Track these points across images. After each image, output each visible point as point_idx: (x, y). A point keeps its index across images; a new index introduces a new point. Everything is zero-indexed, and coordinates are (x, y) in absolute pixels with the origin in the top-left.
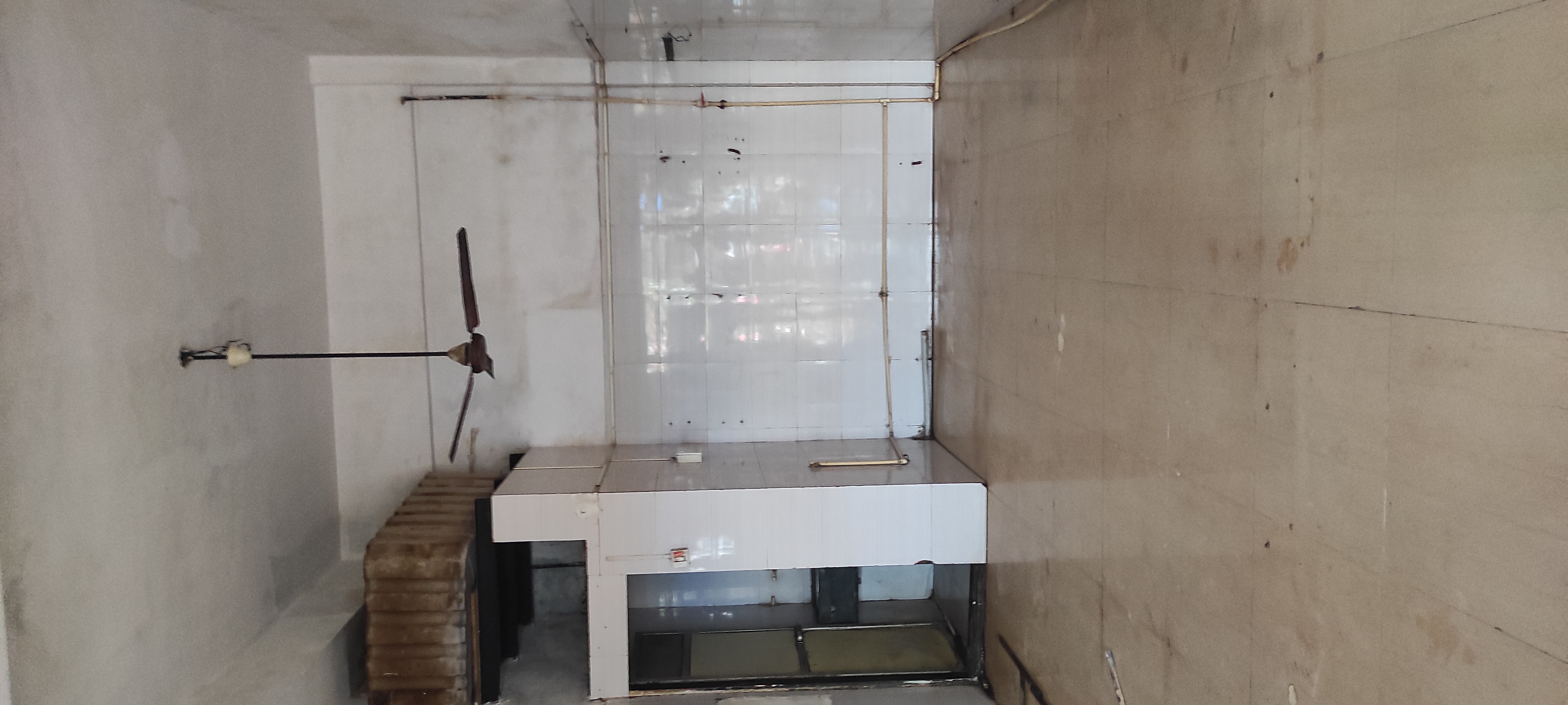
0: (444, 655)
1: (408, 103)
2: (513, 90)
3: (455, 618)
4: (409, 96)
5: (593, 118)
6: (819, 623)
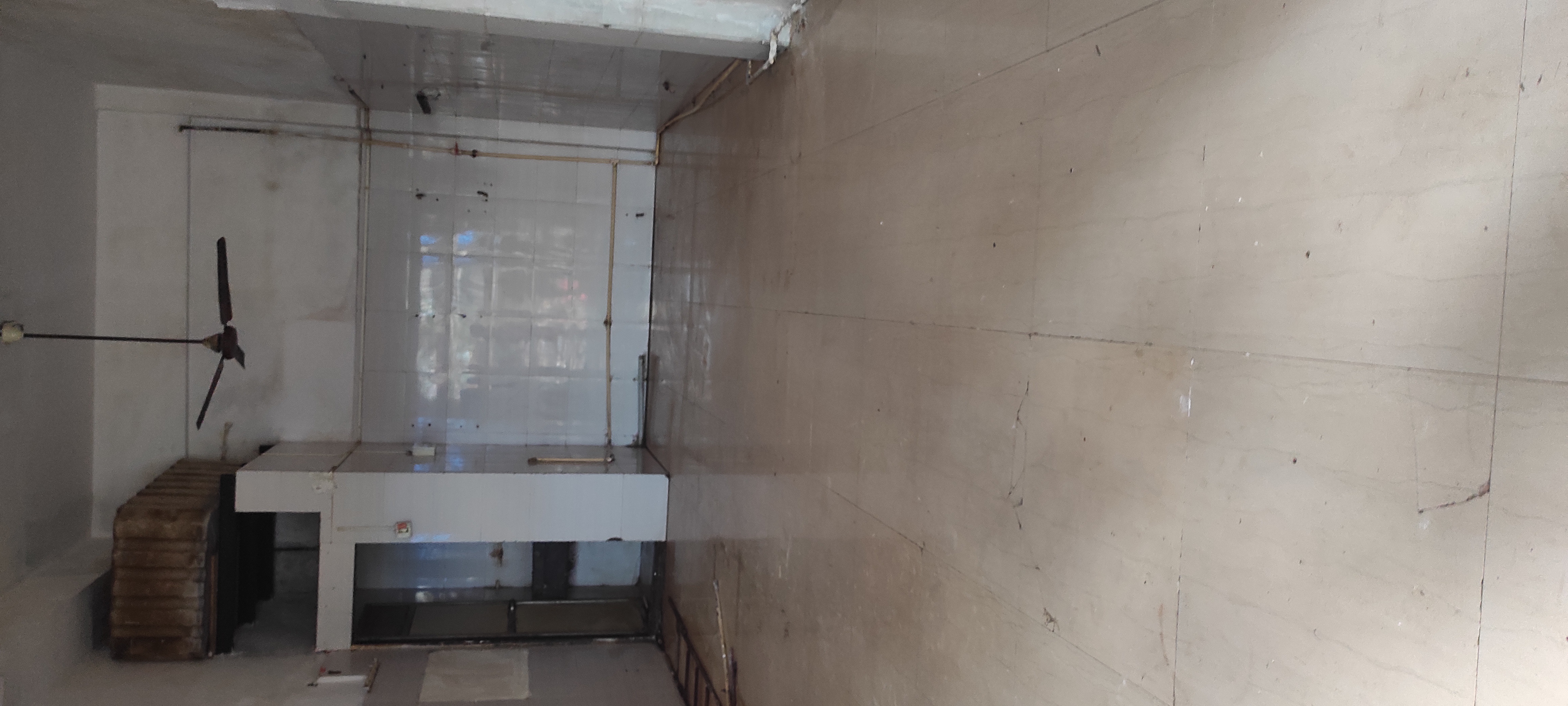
0: (182, 608)
1: (185, 131)
2: (284, 127)
3: (196, 575)
4: (187, 124)
5: (357, 156)
6: (533, 600)
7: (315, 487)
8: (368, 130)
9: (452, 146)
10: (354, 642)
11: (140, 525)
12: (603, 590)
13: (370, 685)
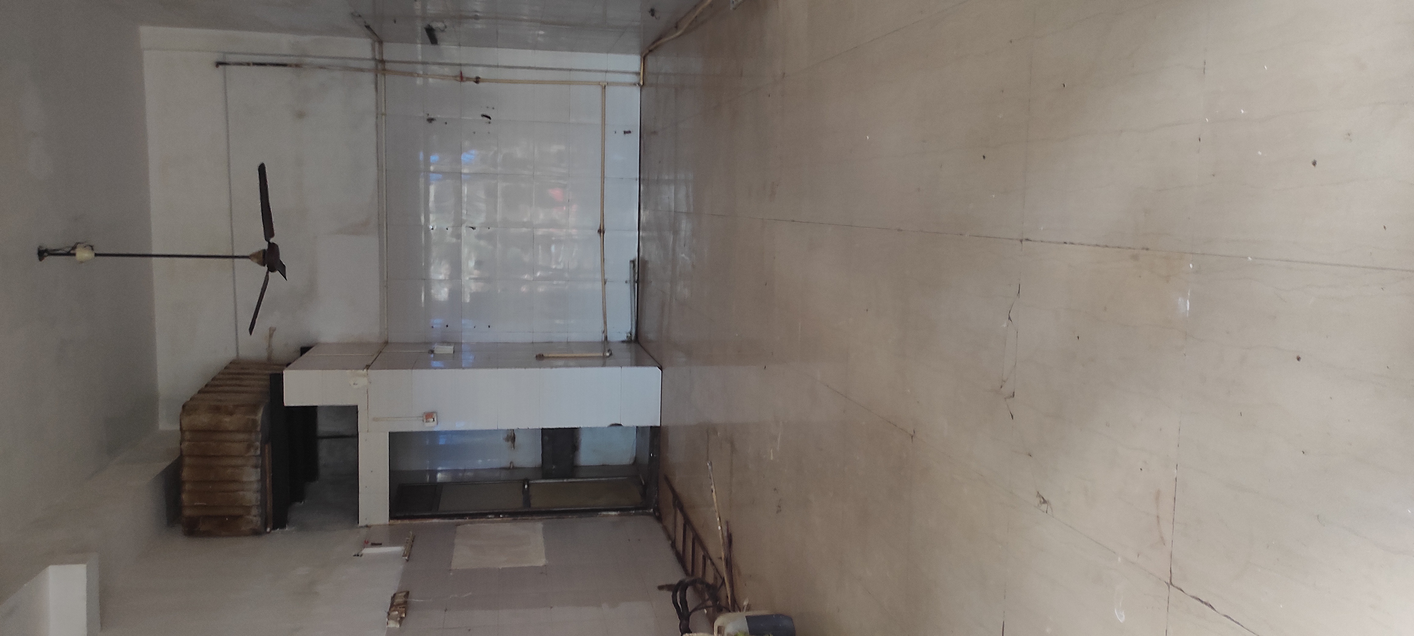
0: (243, 490)
1: (221, 67)
2: (308, 60)
3: (253, 461)
4: (222, 60)
5: (373, 86)
6: (543, 478)
7: (352, 383)
8: (382, 61)
9: (458, 74)
10: (392, 517)
11: (203, 419)
12: (604, 469)
13: (408, 555)
